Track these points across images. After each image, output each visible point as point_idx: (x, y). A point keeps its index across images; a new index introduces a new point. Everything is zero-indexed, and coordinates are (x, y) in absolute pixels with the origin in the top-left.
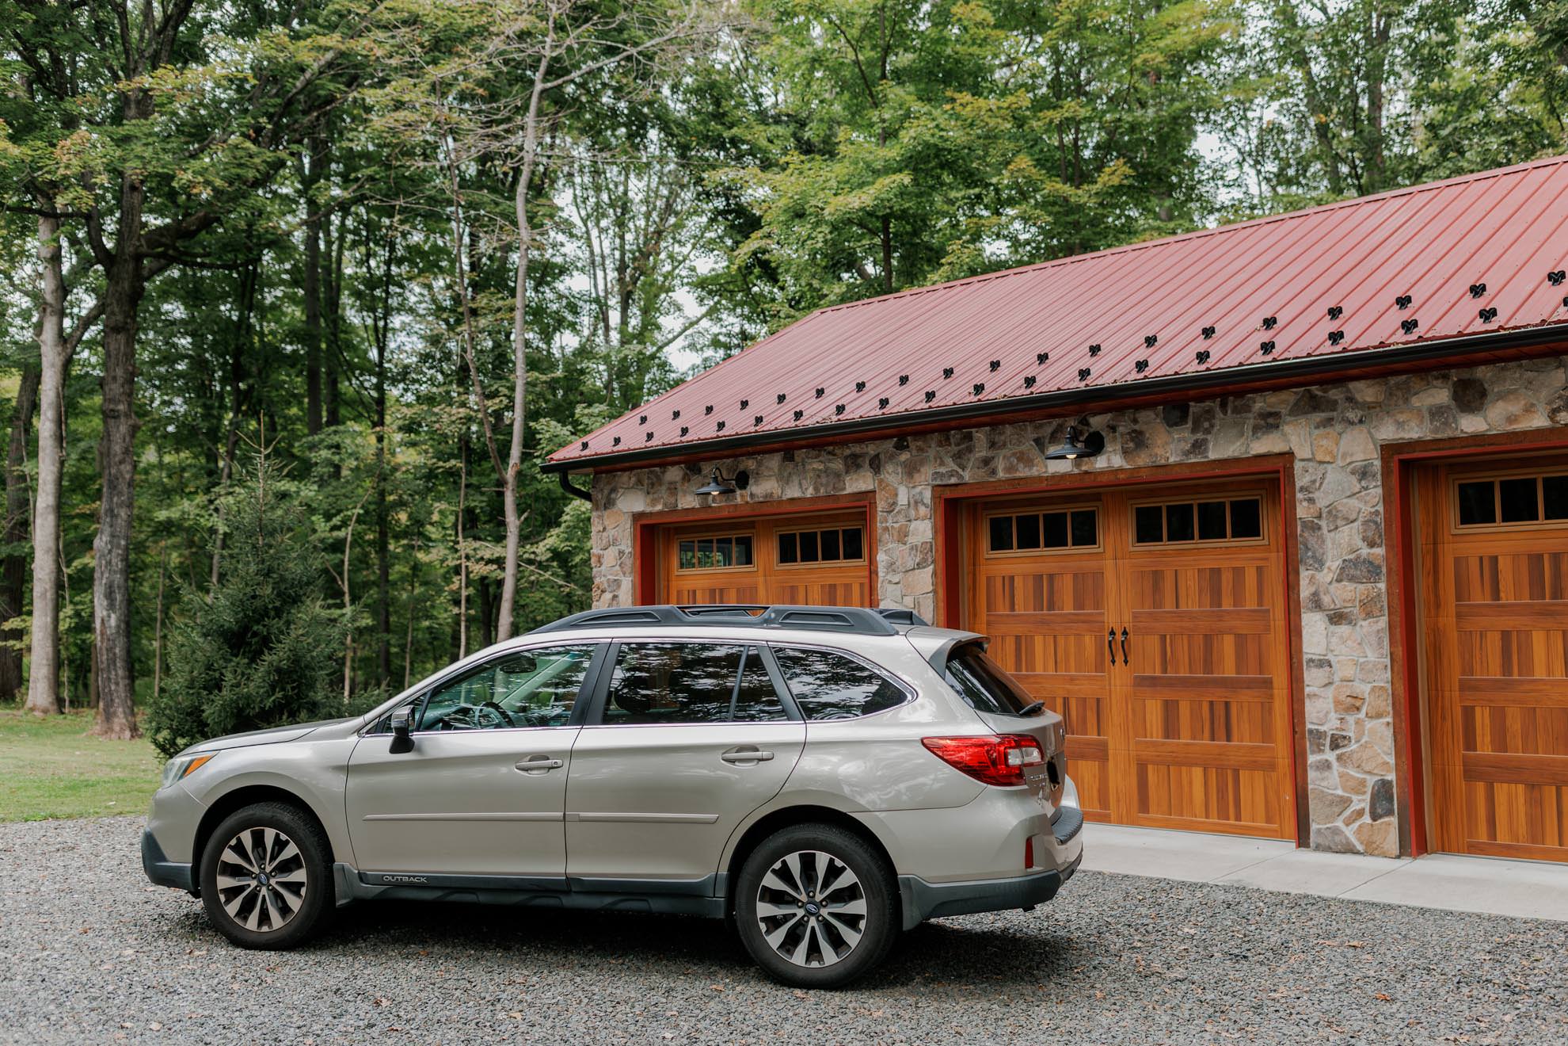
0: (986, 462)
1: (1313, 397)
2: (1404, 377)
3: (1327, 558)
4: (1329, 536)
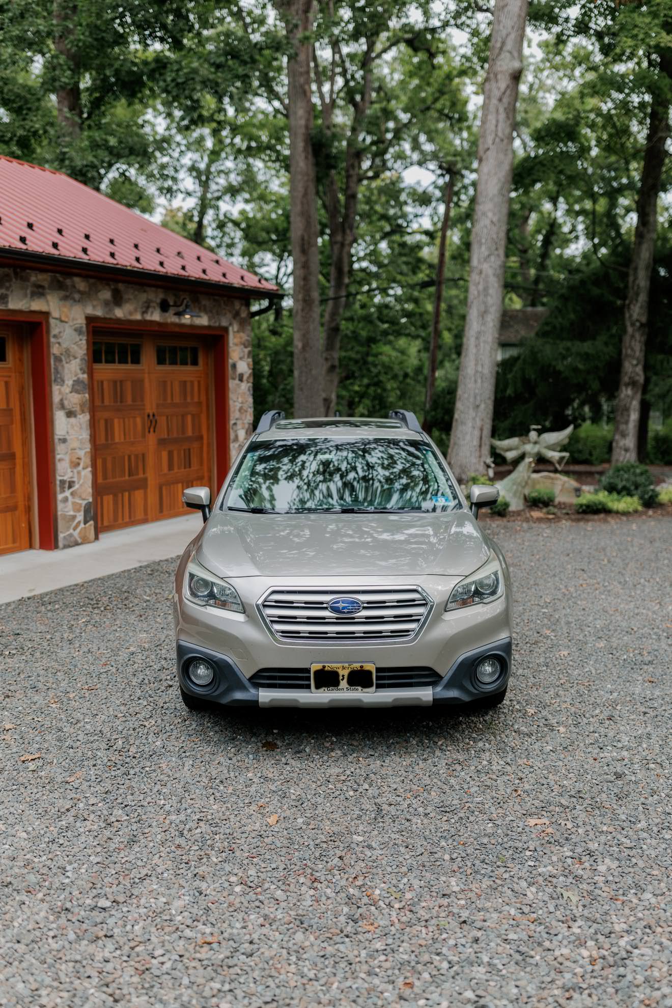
1: (59, 281)
2: (94, 280)
3: (66, 378)
4: (66, 366)
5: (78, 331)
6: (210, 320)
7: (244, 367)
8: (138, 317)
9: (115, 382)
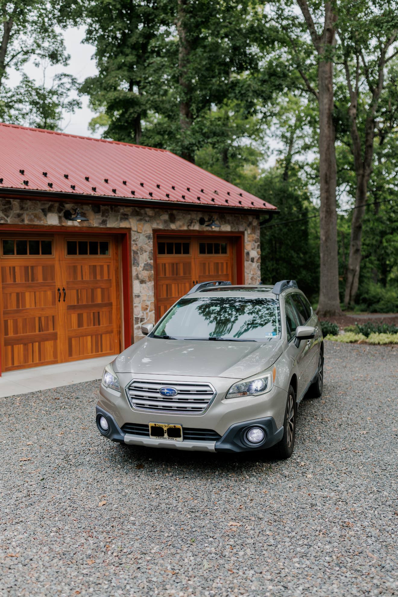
0: (19, 216)
1: (137, 211)
2: (158, 210)
3: (140, 263)
4: (140, 256)
5: (148, 237)
6: (231, 228)
7: (255, 253)
8: (185, 228)
9: (173, 264)
